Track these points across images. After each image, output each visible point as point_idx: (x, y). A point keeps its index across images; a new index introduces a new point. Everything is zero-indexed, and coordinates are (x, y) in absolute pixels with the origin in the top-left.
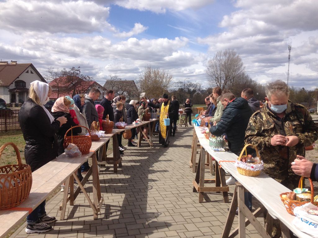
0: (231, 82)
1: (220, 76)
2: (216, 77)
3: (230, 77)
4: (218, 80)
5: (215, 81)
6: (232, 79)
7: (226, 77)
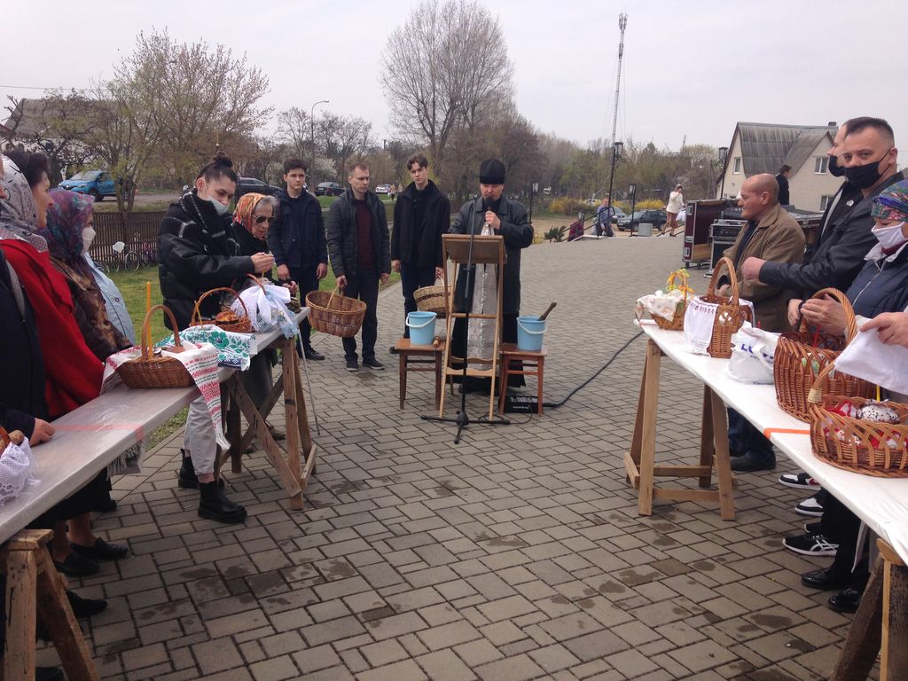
1: (432, 96)
2: (417, 98)
3: (462, 103)
4: (426, 110)
5: (416, 113)
6: (470, 108)
7: (452, 102)
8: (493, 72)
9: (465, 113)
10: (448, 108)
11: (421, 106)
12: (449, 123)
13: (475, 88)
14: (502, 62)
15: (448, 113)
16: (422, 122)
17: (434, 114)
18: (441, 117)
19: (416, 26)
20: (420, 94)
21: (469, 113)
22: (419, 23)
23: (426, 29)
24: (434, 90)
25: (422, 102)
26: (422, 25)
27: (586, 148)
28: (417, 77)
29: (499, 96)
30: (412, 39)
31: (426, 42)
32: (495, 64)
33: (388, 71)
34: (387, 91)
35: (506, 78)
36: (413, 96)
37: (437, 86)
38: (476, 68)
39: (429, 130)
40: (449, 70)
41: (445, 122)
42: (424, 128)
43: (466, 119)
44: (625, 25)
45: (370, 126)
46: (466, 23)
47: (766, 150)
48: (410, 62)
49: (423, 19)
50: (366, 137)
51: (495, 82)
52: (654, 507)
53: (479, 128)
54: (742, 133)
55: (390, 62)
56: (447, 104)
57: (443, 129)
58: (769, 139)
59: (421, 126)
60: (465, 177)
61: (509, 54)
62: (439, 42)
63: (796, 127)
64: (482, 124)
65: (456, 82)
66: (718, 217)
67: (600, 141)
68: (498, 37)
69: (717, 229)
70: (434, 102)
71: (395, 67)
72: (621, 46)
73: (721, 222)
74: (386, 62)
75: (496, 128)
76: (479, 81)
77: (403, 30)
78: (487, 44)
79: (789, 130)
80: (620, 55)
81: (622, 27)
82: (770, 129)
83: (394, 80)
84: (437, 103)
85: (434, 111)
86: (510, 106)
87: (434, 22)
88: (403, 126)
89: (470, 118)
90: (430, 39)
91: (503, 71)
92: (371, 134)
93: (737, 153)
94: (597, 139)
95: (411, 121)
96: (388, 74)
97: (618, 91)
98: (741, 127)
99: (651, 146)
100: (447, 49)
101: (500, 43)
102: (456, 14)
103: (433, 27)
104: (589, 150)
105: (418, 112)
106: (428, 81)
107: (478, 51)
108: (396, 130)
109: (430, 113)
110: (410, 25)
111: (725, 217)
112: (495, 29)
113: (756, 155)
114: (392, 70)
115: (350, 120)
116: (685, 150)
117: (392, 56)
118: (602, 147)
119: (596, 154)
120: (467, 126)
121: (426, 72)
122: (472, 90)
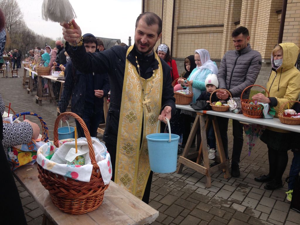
0: (8, 30)
8: (16, 16)
14: (19, 13)
21: (9, 28)
35: (21, 18)
38: (10, 14)
51: (18, 19)
61: (21, 10)
64: (14, 31)
76: (12, 18)
78: (13, 7)
91: (20, 16)
101: (18, 6)
107: (10, 9)
120: (9, 32)
122: (9, 21)
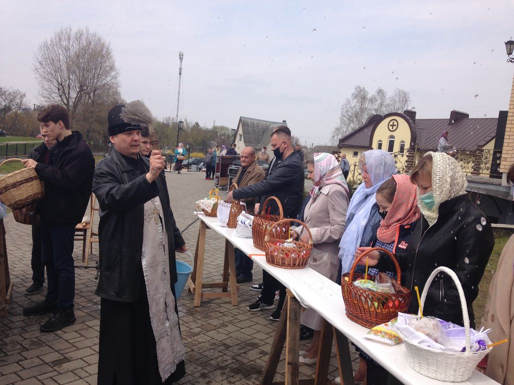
1: (68, 82)
2: (58, 82)
3: (87, 88)
4: (64, 90)
5: (57, 91)
6: (92, 92)
7: (81, 87)
8: (107, 73)
9: (89, 94)
10: (78, 90)
11: (61, 87)
12: (79, 99)
13: (95, 81)
14: (112, 68)
15: (78, 93)
16: (61, 96)
17: (69, 93)
18: (73, 95)
19: (57, 41)
20: (60, 80)
21: (92, 95)
22: (60, 39)
23: (64, 43)
24: (69, 79)
25: (61, 85)
26: (62, 41)
27: (162, 122)
28: (58, 70)
29: (110, 87)
30: (55, 48)
31: (64, 51)
32: (108, 69)
33: (38, 64)
34: (37, 76)
35: (115, 77)
36: (55, 81)
37: (71, 77)
38: (96, 69)
39: (65, 101)
40: (79, 69)
41: (76, 98)
42: (62, 100)
43: (90, 97)
44: (182, 58)
45: (24, 95)
46: (90, 43)
47: (254, 131)
48: (53, 61)
49: (63, 38)
50: (21, 102)
51: (108, 79)
52: (202, 302)
53: (98, 104)
54: (242, 122)
55: (40, 59)
56: (77, 88)
57: (75, 102)
58: (255, 126)
59: (60, 99)
60: (88, 131)
61: (116, 64)
62: (72, 52)
63: (267, 122)
64: (100, 101)
65: (83, 76)
66: (232, 164)
67: (169, 118)
68: (109, 54)
69: (231, 170)
70: (69, 86)
71: (44, 63)
72: (181, 69)
73: (233, 167)
74: (38, 59)
75: (108, 105)
76: (98, 77)
77: (49, 42)
78: (103, 57)
79: (264, 123)
80: (180, 74)
81: (181, 59)
82: (255, 122)
83: (42, 70)
84: (71, 86)
85: (69, 91)
86: (117, 93)
87: (69, 40)
88: (48, 98)
89: (92, 97)
90: (67, 49)
91: (113, 73)
92: (25, 100)
93: (240, 132)
94: (168, 117)
95: (54, 95)
96: (38, 66)
97: (179, 93)
98: (242, 119)
99: (197, 124)
100: (78, 56)
101: (111, 57)
102: (84, 37)
103: (69, 42)
104: (163, 123)
105: (58, 90)
106: (65, 74)
107: (97, 60)
108: (43, 99)
109: (66, 91)
110: (54, 40)
111: (235, 165)
112: (108, 49)
113: (249, 134)
114: (41, 64)
115: (10, 90)
116: (215, 128)
117: (42, 56)
118: (170, 121)
119: (168, 125)
120: (90, 101)
121: (64, 67)
122: (93, 82)
